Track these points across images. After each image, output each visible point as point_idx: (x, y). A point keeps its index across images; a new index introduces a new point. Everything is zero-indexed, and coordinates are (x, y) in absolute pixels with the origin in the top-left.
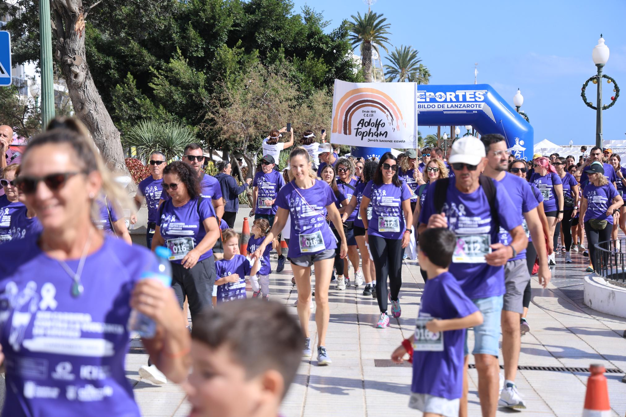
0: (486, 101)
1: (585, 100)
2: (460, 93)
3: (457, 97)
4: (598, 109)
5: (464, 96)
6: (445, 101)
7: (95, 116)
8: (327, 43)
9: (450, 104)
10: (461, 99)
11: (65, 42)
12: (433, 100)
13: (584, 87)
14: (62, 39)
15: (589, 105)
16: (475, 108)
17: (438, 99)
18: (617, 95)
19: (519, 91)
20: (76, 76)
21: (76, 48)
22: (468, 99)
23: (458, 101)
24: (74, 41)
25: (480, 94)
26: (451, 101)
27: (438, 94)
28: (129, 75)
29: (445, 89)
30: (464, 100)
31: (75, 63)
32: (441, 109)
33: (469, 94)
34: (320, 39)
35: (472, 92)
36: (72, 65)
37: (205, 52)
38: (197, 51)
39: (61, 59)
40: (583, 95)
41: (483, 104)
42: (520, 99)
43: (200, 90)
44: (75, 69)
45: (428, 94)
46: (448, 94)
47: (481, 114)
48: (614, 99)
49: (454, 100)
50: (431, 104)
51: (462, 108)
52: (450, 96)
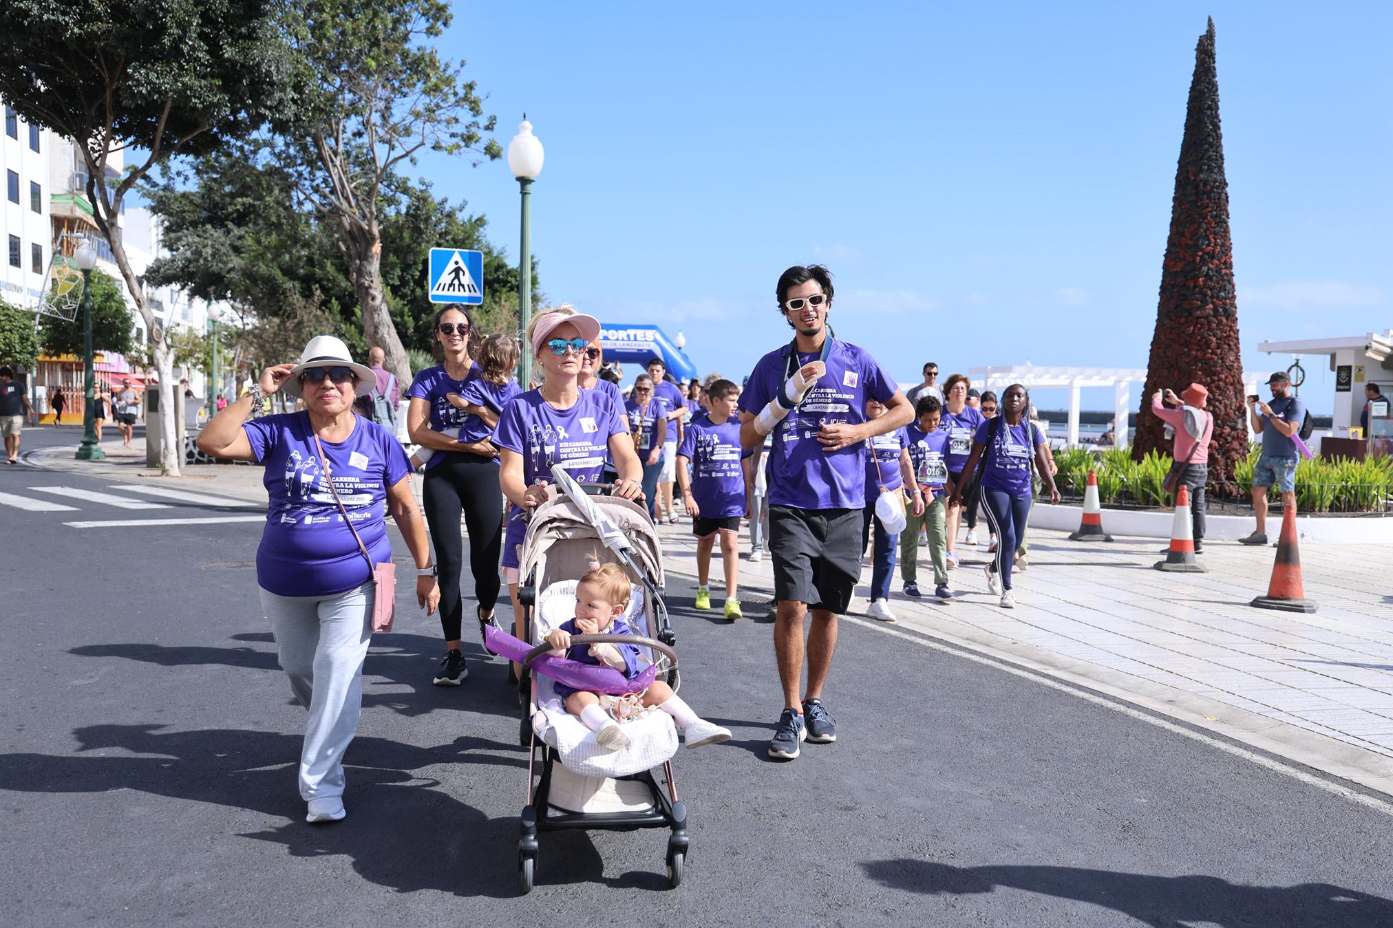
0: (655, 341)
2: (631, 332)
3: (628, 336)
5: (635, 336)
6: (618, 339)
7: (388, 340)
8: (515, 277)
9: (622, 343)
10: (632, 338)
11: (361, 264)
12: (606, 338)
14: (358, 262)
16: (645, 347)
17: (610, 337)
19: (681, 334)
20: (374, 298)
21: (373, 271)
22: (638, 338)
23: (629, 340)
24: (370, 263)
25: (650, 334)
26: (623, 340)
27: (611, 332)
28: (333, 300)
29: (617, 327)
30: (635, 340)
31: (373, 285)
32: (613, 347)
33: (640, 333)
34: (509, 272)
35: (642, 331)
36: (370, 287)
37: (400, 281)
38: (393, 279)
39: (357, 281)
41: (652, 344)
42: (681, 340)
43: (406, 318)
44: (372, 291)
45: (601, 331)
46: (620, 332)
47: (650, 353)
49: (626, 338)
50: (605, 341)
51: (633, 347)
52: (622, 334)
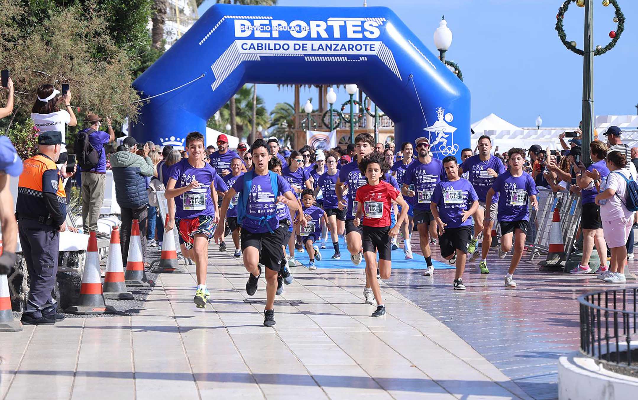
0: (384, 38)
1: (563, 37)
2: (336, 23)
3: (330, 30)
4: (586, 53)
5: (343, 29)
6: (308, 38)
9: (317, 44)
10: (337, 34)
12: (285, 35)
13: (561, 14)
15: (570, 46)
16: (363, 51)
17: (294, 34)
18: (620, 29)
19: (444, 22)
22: (350, 35)
23: (331, 38)
26: (319, 38)
27: (293, 24)
29: (308, 14)
30: (344, 36)
32: (301, 52)
35: (358, 21)
40: (559, 28)
41: (377, 45)
42: (445, 35)
45: (275, 23)
46: (313, 23)
47: (374, 62)
48: (615, 36)
49: (324, 35)
50: (282, 42)
51: (339, 50)
